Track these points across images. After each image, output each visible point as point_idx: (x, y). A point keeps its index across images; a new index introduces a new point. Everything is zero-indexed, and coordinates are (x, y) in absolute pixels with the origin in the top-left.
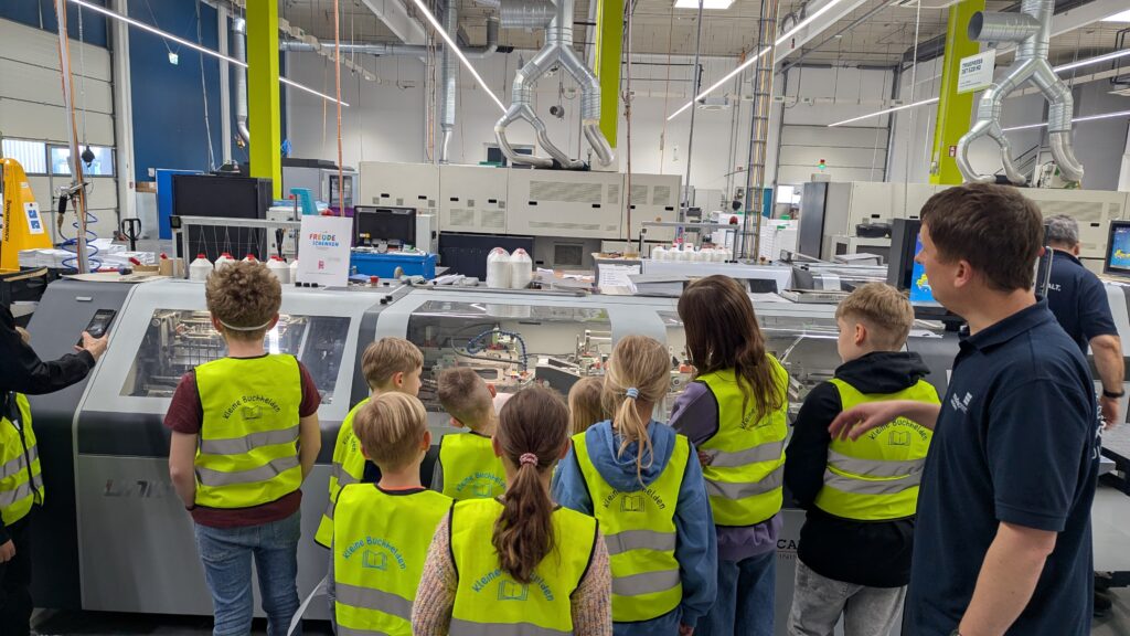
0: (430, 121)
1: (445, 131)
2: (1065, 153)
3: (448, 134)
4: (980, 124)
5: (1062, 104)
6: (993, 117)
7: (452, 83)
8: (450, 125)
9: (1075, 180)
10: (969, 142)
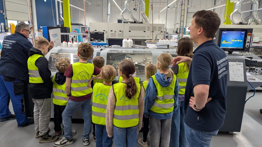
0: (105, 13)
1: (108, 16)
2: (256, 16)
3: (109, 16)
4: (236, 10)
5: (256, 4)
6: (239, 8)
7: (109, 4)
8: (109, 15)
9: (258, 23)
10: (233, 14)
